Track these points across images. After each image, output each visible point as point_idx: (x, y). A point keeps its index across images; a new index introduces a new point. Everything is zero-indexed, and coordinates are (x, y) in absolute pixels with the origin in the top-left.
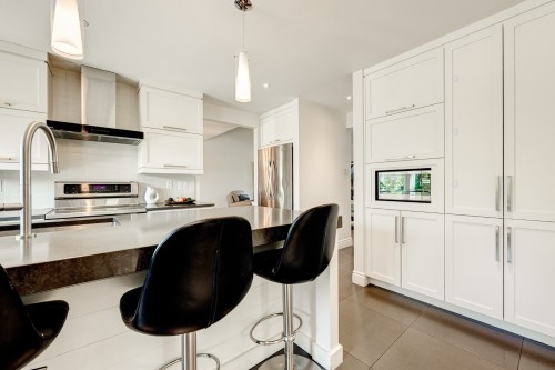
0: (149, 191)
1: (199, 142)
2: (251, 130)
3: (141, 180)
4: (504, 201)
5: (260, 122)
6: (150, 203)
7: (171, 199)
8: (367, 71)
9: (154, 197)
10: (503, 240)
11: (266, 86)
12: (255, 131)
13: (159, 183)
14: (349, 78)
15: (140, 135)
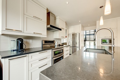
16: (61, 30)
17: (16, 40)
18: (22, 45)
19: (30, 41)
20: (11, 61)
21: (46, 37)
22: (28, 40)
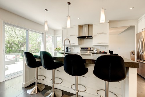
0: (95, 49)
1: (107, 35)
3: (93, 47)
6: (95, 52)
7: (100, 52)
9: (96, 51)
11: (131, 9)
13: (98, 47)
15: (91, 36)
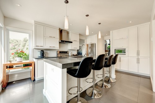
0: (70, 53)
2: (84, 40)
4: (138, 54)
5: (86, 39)
6: (70, 55)
8: (113, 31)
10: (138, 60)
12: (85, 40)
13: (72, 51)
14: (109, 32)
16: (72, 42)
17: (40, 51)
18: (43, 54)
19: (49, 52)
20: (38, 61)
21: (59, 48)
22: (47, 51)
